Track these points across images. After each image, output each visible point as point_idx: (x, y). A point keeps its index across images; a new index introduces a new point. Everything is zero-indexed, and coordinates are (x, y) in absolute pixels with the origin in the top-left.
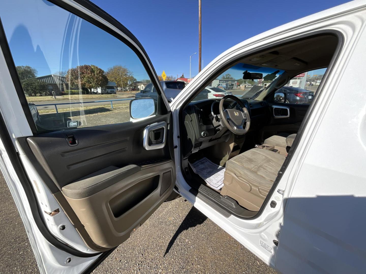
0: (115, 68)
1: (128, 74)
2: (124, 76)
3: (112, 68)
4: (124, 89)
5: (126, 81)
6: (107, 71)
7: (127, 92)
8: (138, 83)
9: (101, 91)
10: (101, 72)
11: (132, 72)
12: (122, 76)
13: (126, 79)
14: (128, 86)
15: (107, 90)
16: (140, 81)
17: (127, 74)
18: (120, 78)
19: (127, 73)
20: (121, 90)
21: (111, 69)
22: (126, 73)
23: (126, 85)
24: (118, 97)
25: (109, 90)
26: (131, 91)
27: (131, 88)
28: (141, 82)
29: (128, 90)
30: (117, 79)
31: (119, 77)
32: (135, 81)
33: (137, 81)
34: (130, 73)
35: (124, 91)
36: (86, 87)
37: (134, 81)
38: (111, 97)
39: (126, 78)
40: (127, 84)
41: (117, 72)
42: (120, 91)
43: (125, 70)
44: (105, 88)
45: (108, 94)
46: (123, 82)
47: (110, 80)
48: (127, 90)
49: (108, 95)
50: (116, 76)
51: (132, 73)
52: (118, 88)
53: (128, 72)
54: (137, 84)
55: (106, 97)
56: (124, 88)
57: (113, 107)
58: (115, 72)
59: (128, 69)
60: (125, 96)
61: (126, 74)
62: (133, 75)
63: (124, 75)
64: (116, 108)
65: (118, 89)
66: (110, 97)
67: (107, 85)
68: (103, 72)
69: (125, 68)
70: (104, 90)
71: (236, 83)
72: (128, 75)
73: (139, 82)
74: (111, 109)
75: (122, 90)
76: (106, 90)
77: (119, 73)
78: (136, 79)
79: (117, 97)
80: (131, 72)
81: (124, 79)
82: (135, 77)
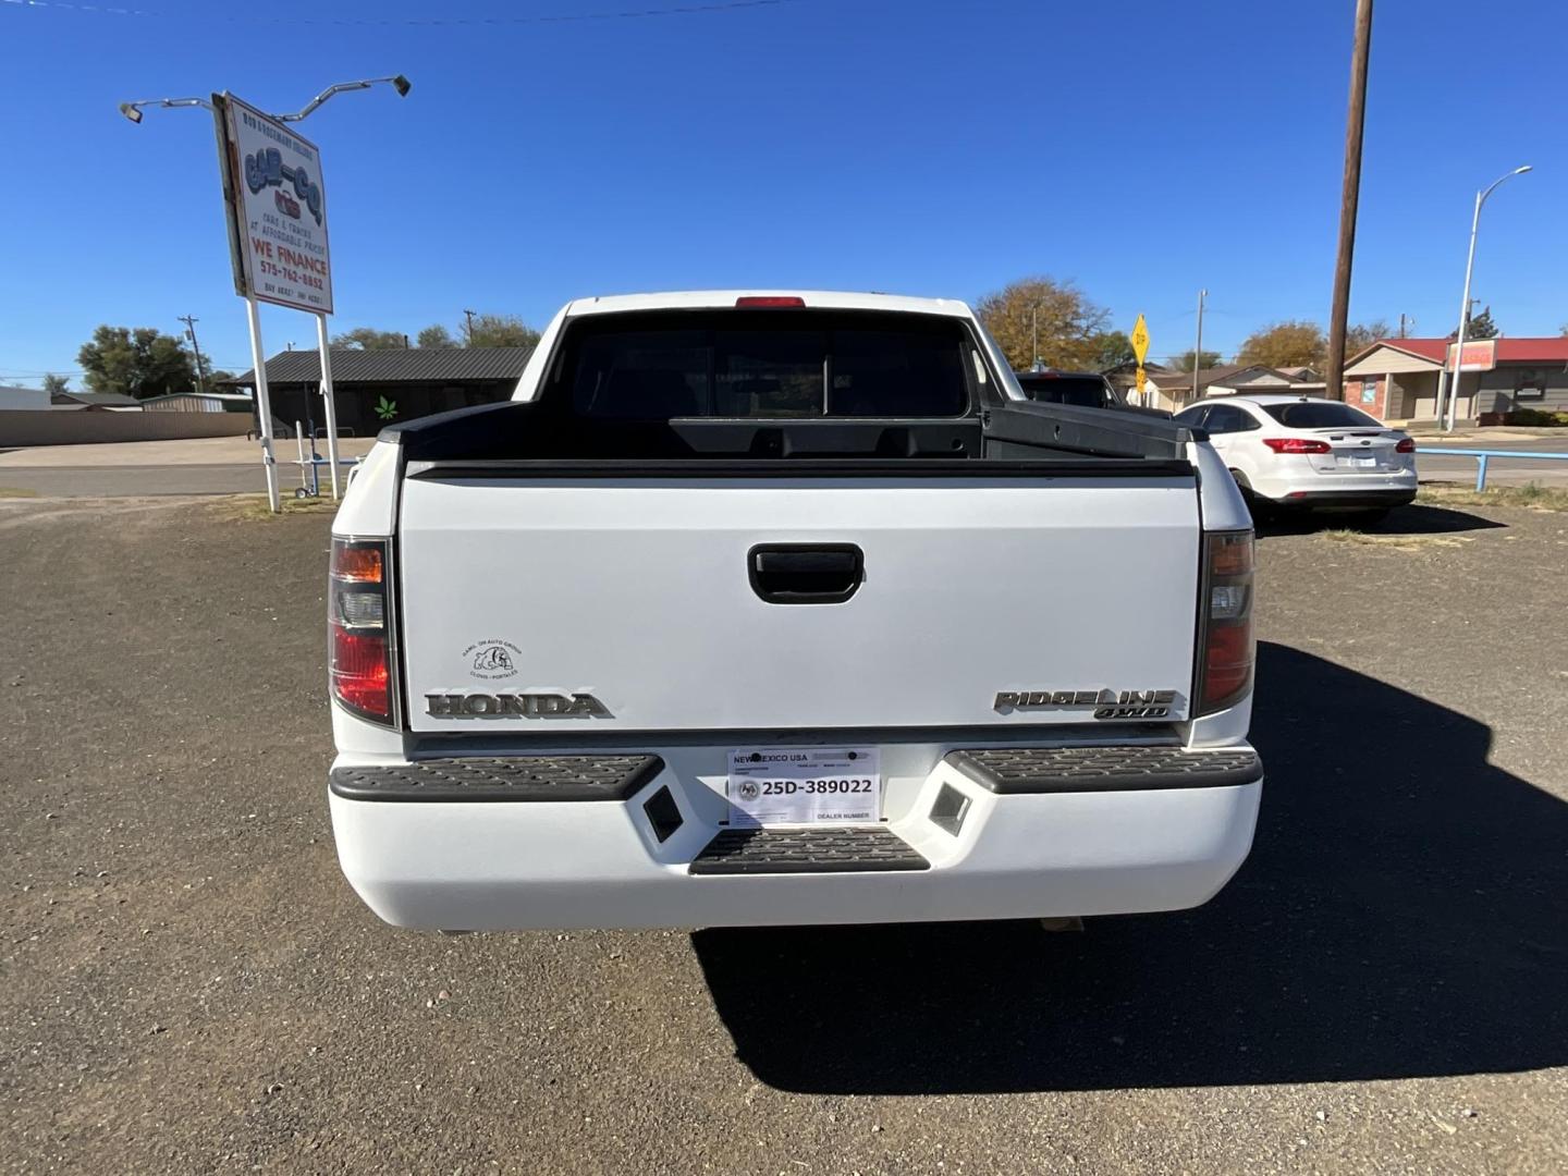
0: (1012, 294)
1: (1083, 323)
2: (1056, 336)
3: (1000, 298)
11: (1106, 312)
17: (1075, 323)
19: (1077, 315)
22: (1068, 318)
30: (1012, 354)
34: (1093, 319)
39: (1064, 344)
43: (1065, 303)
51: (1102, 316)
53: (1081, 310)
59: (1081, 297)
61: (1067, 325)
63: (1056, 327)
69: (1067, 290)
72: (1078, 327)
77: (1029, 317)
80: (1099, 313)
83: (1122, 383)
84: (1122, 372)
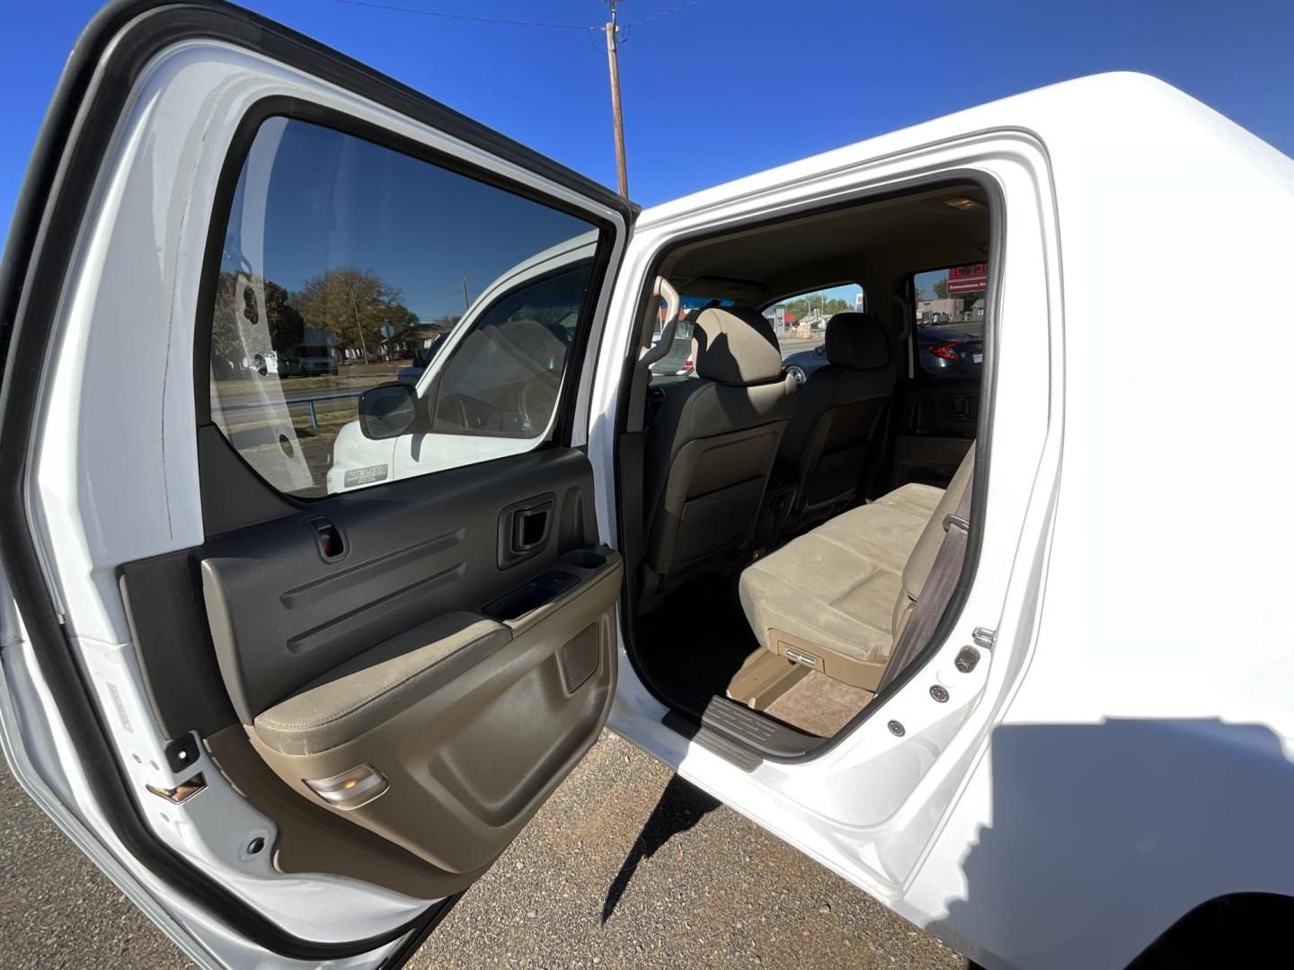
0: (331, 278)
1: (385, 299)
2: (369, 307)
3: (322, 280)
4: (370, 353)
5: (375, 325)
6: (303, 291)
7: (383, 365)
8: (426, 330)
9: (276, 366)
10: (276, 295)
11: (400, 291)
12: (358, 307)
13: (378, 319)
14: (386, 343)
15: (302, 360)
16: (431, 323)
17: (382, 298)
18: (354, 316)
19: (380, 293)
20: (358, 358)
21: (318, 284)
22: (375, 296)
23: (376, 339)
24: (345, 384)
25: (311, 363)
26: (399, 360)
27: (398, 349)
28: (434, 324)
29: (387, 359)
30: (341, 319)
31: (350, 312)
32: (412, 325)
33: (421, 322)
34: (391, 296)
35: (369, 362)
36: (218, 353)
37: (410, 322)
38: (318, 385)
39: (375, 312)
40: (379, 336)
41: (339, 294)
42: (356, 363)
43: (371, 285)
44: (292, 356)
45: (306, 376)
46: (365, 327)
47: (315, 324)
48: (380, 359)
49: (306, 379)
50: (336, 307)
51: (397, 294)
52: (347, 351)
53: (382, 290)
54: (421, 332)
55: (299, 387)
56: (369, 350)
57: (318, 423)
58: (332, 294)
59: (380, 281)
60: (371, 379)
61: (375, 300)
62: (404, 299)
63: (369, 303)
64: (332, 425)
65: (348, 356)
66: (313, 386)
67: (302, 345)
68: (284, 295)
69: (370, 276)
70: (288, 360)
71: (783, 317)
72: (383, 302)
73: (427, 327)
74: (309, 430)
75: (360, 357)
76: (298, 362)
77: (348, 295)
78: (418, 316)
79: (341, 387)
80: (395, 292)
81: (370, 318)
82: (411, 309)
83: (419, 337)
84: (418, 330)
